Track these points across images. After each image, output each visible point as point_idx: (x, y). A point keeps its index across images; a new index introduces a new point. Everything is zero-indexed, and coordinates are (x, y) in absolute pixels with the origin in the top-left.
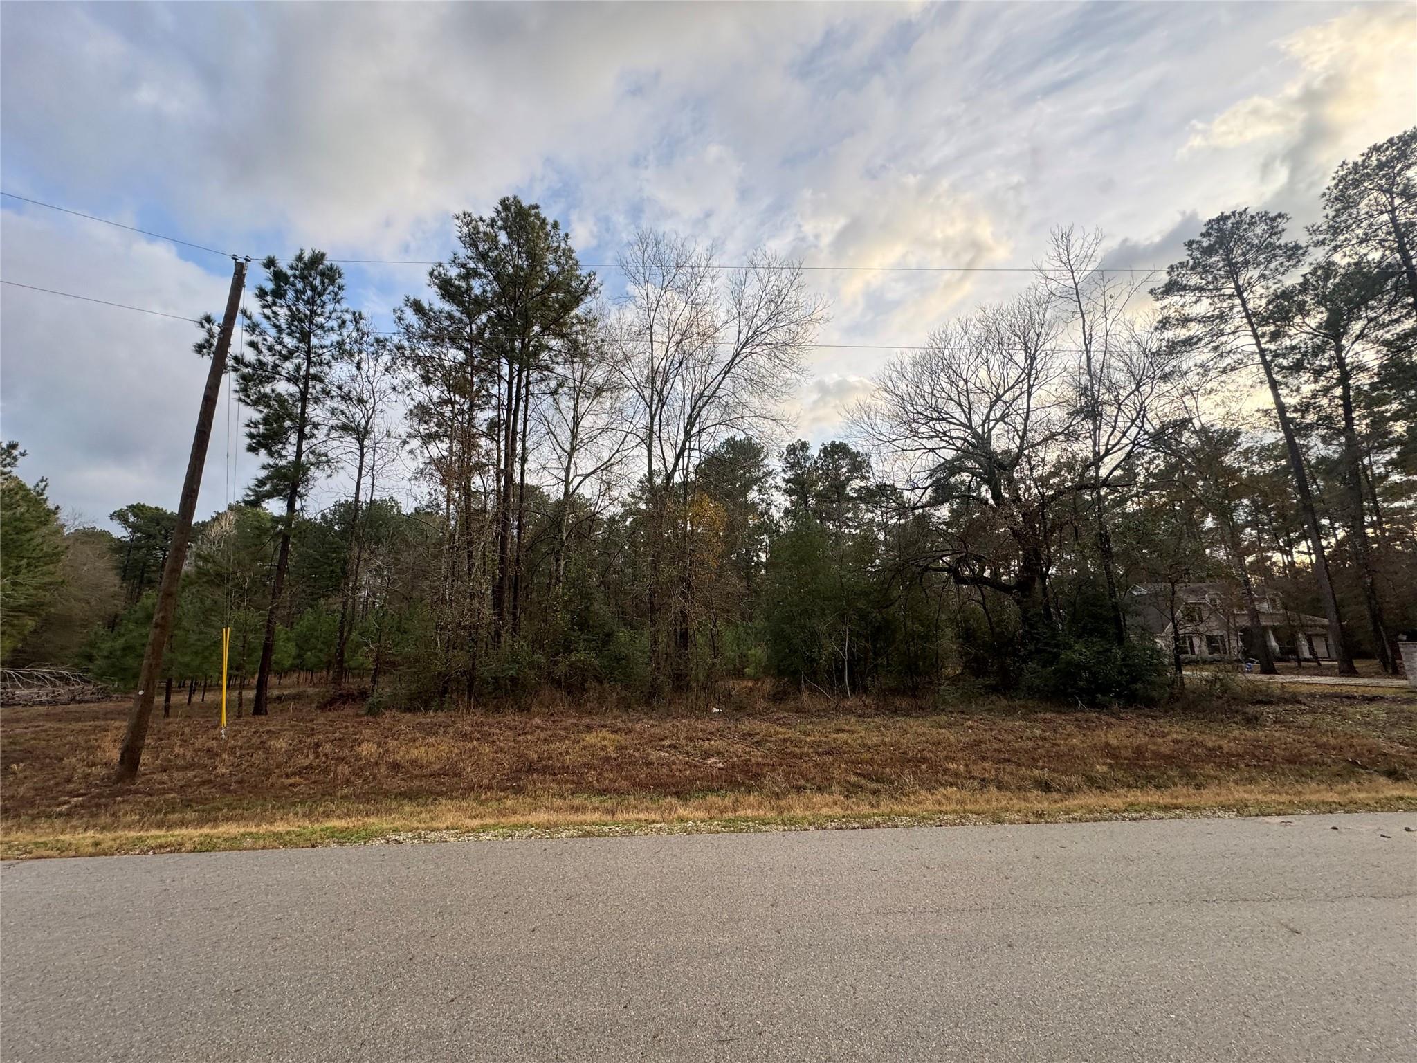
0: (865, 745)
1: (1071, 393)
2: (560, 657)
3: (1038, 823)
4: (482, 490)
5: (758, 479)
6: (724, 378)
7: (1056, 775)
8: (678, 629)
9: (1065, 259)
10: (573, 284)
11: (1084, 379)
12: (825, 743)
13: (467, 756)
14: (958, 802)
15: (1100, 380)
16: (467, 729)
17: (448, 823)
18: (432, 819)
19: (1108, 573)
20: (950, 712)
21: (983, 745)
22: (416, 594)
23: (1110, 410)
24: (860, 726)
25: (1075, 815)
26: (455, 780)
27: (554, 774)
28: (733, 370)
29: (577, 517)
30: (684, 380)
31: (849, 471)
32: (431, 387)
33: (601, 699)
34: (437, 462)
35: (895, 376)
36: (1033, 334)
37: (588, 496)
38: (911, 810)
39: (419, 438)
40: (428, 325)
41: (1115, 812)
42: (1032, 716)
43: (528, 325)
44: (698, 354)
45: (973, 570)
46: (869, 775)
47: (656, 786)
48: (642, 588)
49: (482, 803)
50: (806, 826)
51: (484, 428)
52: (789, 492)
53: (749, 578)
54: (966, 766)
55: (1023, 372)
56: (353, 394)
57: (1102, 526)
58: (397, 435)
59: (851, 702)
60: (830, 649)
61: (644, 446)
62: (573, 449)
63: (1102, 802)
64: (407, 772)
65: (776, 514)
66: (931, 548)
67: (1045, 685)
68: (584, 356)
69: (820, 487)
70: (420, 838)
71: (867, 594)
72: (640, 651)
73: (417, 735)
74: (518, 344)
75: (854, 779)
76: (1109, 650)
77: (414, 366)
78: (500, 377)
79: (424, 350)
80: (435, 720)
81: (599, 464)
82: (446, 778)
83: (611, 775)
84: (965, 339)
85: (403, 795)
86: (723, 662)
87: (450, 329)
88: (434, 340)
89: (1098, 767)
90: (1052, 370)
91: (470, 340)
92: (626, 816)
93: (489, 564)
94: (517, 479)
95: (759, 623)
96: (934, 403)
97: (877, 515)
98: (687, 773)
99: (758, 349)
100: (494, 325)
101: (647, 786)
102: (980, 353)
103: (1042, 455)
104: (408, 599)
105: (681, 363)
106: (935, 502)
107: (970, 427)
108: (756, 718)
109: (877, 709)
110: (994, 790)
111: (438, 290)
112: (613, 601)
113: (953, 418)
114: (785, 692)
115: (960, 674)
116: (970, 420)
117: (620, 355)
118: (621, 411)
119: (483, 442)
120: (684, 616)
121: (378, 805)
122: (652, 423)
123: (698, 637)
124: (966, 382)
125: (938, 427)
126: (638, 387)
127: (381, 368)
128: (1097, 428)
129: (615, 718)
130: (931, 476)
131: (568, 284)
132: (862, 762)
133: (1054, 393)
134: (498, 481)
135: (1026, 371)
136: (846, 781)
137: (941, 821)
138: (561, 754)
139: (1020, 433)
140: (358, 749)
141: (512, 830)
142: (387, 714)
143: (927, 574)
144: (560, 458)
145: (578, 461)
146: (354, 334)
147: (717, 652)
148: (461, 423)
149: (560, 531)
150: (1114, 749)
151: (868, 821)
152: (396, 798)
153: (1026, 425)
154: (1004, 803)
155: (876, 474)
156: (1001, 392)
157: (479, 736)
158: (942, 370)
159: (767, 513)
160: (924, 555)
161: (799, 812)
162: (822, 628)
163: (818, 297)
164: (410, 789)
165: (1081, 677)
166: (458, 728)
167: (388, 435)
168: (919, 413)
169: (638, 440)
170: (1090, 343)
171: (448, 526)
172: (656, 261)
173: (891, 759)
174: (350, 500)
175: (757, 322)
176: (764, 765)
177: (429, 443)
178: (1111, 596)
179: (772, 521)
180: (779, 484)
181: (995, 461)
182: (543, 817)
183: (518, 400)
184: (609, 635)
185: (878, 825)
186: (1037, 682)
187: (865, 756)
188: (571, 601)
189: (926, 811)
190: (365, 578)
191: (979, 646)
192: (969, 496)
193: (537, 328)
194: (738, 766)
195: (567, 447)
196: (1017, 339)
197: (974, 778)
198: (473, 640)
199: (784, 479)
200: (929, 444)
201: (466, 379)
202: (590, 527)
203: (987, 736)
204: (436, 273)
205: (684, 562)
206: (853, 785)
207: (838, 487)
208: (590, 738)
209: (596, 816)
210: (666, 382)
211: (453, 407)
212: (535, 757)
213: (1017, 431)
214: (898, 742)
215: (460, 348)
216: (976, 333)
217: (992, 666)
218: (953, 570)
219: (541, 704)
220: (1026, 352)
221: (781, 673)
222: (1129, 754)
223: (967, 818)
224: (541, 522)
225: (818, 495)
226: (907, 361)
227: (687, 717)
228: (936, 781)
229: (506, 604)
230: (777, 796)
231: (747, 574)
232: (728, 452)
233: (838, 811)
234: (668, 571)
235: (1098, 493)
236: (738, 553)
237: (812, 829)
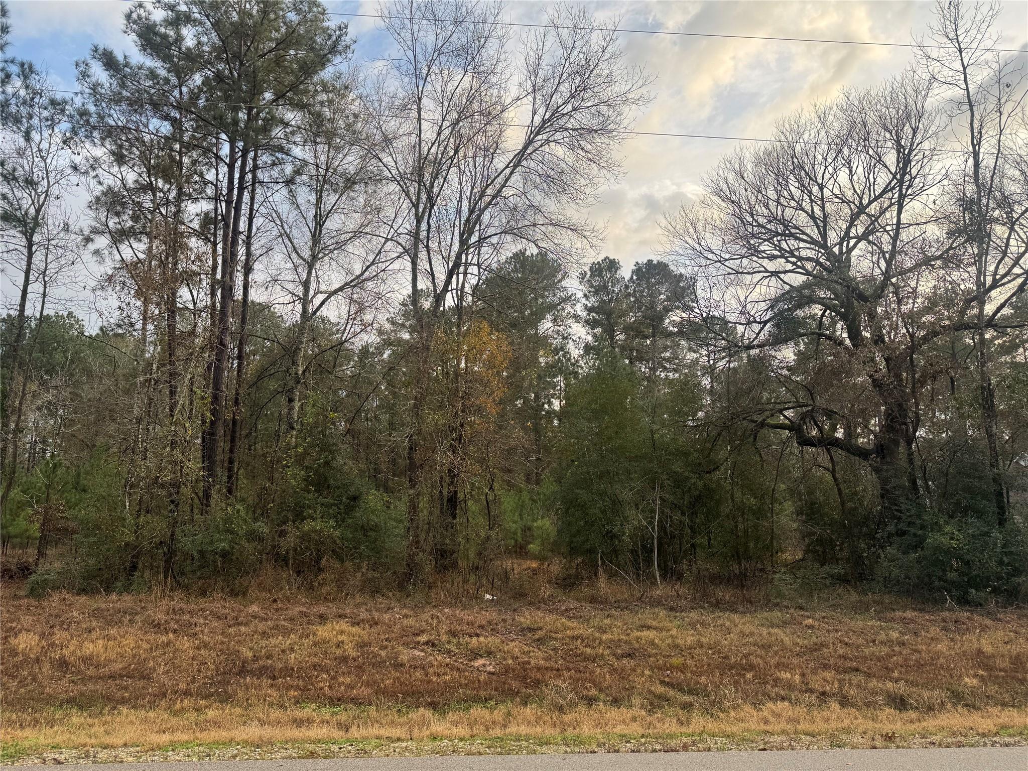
0: (677, 646)
1: (954, 209)
2: (289, 527)
3: (886, 747)
4: (191, 306)
5: (552, 307)
6: (512, 173)
7: (914, 689)
8: (445, 492)
9: (952, 35)
10: (319, 40)
11: (970, 189)
12: (626, 642)
13: (160, 651)
14: (789, 720)
15: (990, 191)
16: (160, 617)
17: (127, 738)
18: (107, 733)
19: (990, 435)
20: (787, 607)
21: (825, 650)
22: (100, 441)
23: (1000, 231)
24: (671, 621)
25: (934, 738)
26: (142, 683)
27: (274, 678)
28: (524, 163)
29: (319, 346)
30: (461, 172)
31: (668, 299)
32: (124, 168)
33: (340, 583)
34: (131, 267)
35: (731, 177)
36: (908, 129)
37: (334, 320)
38: (728, 729)
39: (108, 235)
40: (123, 86)
41: (984, 735)
42: (889, 615)
43: (256, 91)
44: (480, 139)
45: (820, 430)
46: (679, 684)
47: (406, 694)
48: (400, 439)
49: (176, 714)
50: (594, 747)
51: (196, 225)
52: (591, 324)
53: (537, 430)
54: (803, 675)
55: (894, 177)
56: (20, 173)
57: (984, 377)
58: (77, 230)
59: (660, 590)
60: (636, 523)
61: (407, 257)
62: (314, 257)
63: (969, 723)
64: (79, 672)
65: (575, 352)
66: (769, 399)
67: (907, 577)
68: (330, 135)
69: (631, 318)
70: (87, 756)
71: (686, 454)
72: (395, 520)
73: (94, 624)
74: (242, 115)
75: (660, 689)
76: (987, 534)
77: (103, 139)
78: (218, 157)
79: (117, 117)
80: (118, 605)
81: (349, 278)
82: (130, 681)
83: (348, 680)
84: (823, 133)
85: (71, 701)
86: (500, 536)
87: (153, 91)
88: (130, 105)
89: (967, 680)
90: (930, 177)
91: (179, 107)
92: (364, 732)
93: (197, 402)
94: (239, 294)
95: (549, 487)
96: (780, 213)
97: (702, 357)
98: (448, 678)
99: (558, 136)
100: (211, 89)
101: (394, 695)
102: (840, 151)
103: (913, 284)
104: (88, 446)
105: (456, 152)
106: (777, 341)
107: (824, 246)
108: (539, 608)
109: (693, 601)
110: (835, 706)
111: (136, 38)
112: (362, 455)
113: (804, 233)
114: (577, 576)
115: (802, 560)
116: (824, 236)
117: (378, 137)
118: (379, 210)
119: (193, 242)
120: (452, 475)
121: (37, 715)
122: (418, 227)
123: (470, 503)
124: (821, 187)
125: (784, 245)
126: (400, 180)
127: (58, 139)
128: (983, 253)
129: (358, 606)
130: (772, 307)
131: (311, 39)
132: (672, 668)
133: (932, 206)
134: (213, 294)
135: (898, 176)
136: (650, 692)
137: (765, 744)
138: (283, 651)
139: (887, 256)
140: (13, 641)
141: (211, 749)
142: (56, 596)
143: (764, 431)
144: (296, 268)
145: (320, 273)
146: (22, 92)
147: (493, 521)
148: (165, 217)
149: (294, 363)
150: (988, 658)
151: (673, 743)
152: (61, 705)
153: (894, 246)
154: (846, 722)
155: (702, 302)
156: (865, 201)
157: (176, 626)
158: (792, 172)
159: (562, 349)
160: (759, 406)
161: (587, 730)
162: (626, 495)
163: (637, 70)
164: (82, 694)
165: (951, 567)
166: (149, 616)
167: (66, 228)
168: (759, 225)
169: (400, 249)
170: (979, 144)
171: (143, 351)
172: (427, 14)
173: (709, 665)
174: (14, 313)
175: (557, 99)
176: (547, 669)
177: (121, 242)
178: (992, 466)
179: (569, 359)
180: (580, 313)
181: (853, 291)
182: (254, 731)
183: (241, 189)
184: (355, 498)
185: (685, 748)
186: (896, 572)
187: (676, 661)
188: (306, 453)
189: (748, 731)
190: (31, 417)
191: (825, 524)
192: (820, 335)
193: (268, 96)
194: (514, 670)
195: (306, 254)
196: (888, 135)
197: (812, 691)
198: (172, 502)
199: (586, 307)
200: (771, 266)
201: (172, 158)
202: (336, 358)
203: (831, 638)
204: (134, 16)
205: (454, 407)
206: (659, 697)
207: (654, 320)
208: (323, 632)
209: (322, 732)
210: (437, 174)
211: (154, 195)
212: (250, 654)
213: (884, 253)
214: (718, 643)
215: (166, 117)
216: (837, 125)
217: (841, 550)
218: (795, 428)
219: (261, 587)
220: (898, 152)
221: (573, 551)
222: (1006, 664)
223: (798, 741)
224: (271, 350)
225: (627, 329)
226: (748, 156)
227: (450, 605)
228: (764, 694)
229: (219, 457)
230: (561, 709)
231: (536, 425)
232: (515, 270)
233: (636, 729)
234: (434, 418)
235: (982, 335)
236: (524, 398)
237: (601, 751)
